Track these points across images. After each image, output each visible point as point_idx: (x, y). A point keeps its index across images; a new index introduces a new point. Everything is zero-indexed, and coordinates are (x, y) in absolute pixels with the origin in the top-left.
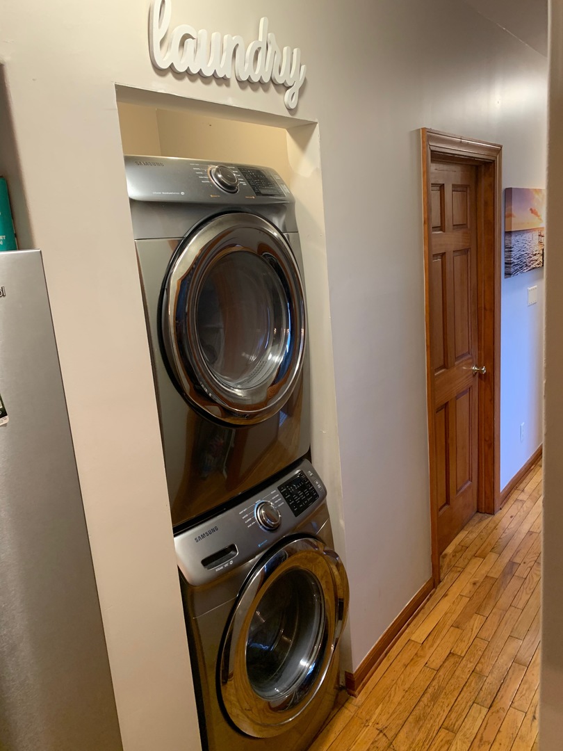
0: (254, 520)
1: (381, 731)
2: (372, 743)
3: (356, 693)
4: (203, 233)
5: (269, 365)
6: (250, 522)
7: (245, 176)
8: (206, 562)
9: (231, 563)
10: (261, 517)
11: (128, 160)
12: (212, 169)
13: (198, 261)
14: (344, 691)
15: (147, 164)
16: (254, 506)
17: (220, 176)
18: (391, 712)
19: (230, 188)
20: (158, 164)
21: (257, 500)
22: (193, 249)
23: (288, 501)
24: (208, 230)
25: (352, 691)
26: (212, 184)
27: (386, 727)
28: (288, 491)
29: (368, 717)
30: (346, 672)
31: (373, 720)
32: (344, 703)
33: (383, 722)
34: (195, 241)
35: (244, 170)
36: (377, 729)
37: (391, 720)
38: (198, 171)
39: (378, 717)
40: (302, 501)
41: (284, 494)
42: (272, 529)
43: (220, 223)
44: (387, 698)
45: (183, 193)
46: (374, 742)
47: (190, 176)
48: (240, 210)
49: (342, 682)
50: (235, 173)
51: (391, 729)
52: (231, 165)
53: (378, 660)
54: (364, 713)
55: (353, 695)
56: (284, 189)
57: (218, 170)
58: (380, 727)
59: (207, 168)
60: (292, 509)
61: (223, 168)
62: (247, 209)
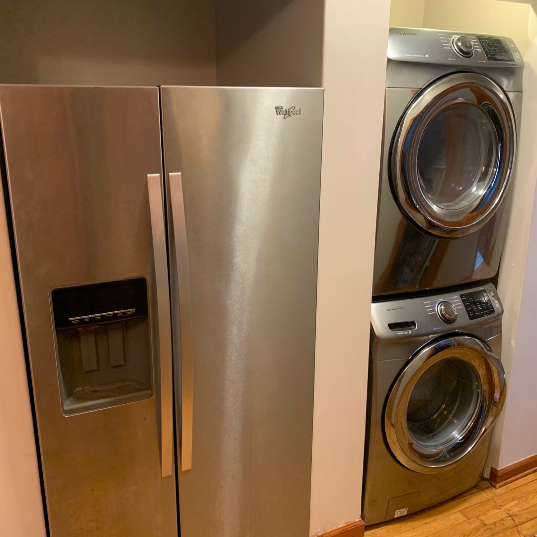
0: (434, 310)
1: (510, 516)
2: (500, 520)
3: (498, 486)
4: (437, 86)
5: (473, 196)
6: (431, 311)
7: (482, 44)
8: (392, 326)
9: (410, 332)
10: (441, 311)
11: (392, 31)
12: (455, 38)
13: (429, 107)
14: (487, 482)
15: (405, 34)
16: (437, 302)
17: (459, 44)
18: (524, 507)
19: (466, 54)
20: (413, 34)
21: (441, 298)
22: (428, 97)
23: (466, 307)
24: (442, 84)
25: (493, 483)
26: (452, 49)
27: (516, 515)
28: (467, 300)
29: (502, 504)
30: (492, 467)
31: (506, 507)
32: (485, 489)
33: (515, 511)
34: (429, 91)
35: (482, 40)
36: (508, 514)
37: (521, 512)
38: (443, 39)
39: (511, 507)
40: (478, 310)
41: (464, 301)
42: (448, 321)
43: (452, 80)
44: (524, 499)
45: (427, 56)
46: (502, 520)
47: (436, 43)
48: (471, 71)
49: (487, 474)
50: (474, 42)
51: (520, 518)
52: (473, 35)
53: (526, 472)
54: (500, 501)
55: (494, 487)
56: (516, 56)
57: (459, 40)
58: (510, 513)
59: (452, 37)
60: (469, 314)
61: (463, 38)
62: (477, 71)
